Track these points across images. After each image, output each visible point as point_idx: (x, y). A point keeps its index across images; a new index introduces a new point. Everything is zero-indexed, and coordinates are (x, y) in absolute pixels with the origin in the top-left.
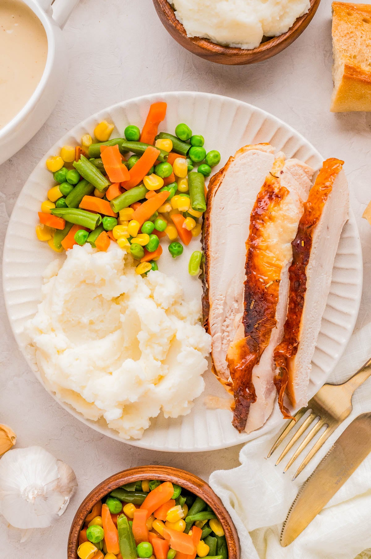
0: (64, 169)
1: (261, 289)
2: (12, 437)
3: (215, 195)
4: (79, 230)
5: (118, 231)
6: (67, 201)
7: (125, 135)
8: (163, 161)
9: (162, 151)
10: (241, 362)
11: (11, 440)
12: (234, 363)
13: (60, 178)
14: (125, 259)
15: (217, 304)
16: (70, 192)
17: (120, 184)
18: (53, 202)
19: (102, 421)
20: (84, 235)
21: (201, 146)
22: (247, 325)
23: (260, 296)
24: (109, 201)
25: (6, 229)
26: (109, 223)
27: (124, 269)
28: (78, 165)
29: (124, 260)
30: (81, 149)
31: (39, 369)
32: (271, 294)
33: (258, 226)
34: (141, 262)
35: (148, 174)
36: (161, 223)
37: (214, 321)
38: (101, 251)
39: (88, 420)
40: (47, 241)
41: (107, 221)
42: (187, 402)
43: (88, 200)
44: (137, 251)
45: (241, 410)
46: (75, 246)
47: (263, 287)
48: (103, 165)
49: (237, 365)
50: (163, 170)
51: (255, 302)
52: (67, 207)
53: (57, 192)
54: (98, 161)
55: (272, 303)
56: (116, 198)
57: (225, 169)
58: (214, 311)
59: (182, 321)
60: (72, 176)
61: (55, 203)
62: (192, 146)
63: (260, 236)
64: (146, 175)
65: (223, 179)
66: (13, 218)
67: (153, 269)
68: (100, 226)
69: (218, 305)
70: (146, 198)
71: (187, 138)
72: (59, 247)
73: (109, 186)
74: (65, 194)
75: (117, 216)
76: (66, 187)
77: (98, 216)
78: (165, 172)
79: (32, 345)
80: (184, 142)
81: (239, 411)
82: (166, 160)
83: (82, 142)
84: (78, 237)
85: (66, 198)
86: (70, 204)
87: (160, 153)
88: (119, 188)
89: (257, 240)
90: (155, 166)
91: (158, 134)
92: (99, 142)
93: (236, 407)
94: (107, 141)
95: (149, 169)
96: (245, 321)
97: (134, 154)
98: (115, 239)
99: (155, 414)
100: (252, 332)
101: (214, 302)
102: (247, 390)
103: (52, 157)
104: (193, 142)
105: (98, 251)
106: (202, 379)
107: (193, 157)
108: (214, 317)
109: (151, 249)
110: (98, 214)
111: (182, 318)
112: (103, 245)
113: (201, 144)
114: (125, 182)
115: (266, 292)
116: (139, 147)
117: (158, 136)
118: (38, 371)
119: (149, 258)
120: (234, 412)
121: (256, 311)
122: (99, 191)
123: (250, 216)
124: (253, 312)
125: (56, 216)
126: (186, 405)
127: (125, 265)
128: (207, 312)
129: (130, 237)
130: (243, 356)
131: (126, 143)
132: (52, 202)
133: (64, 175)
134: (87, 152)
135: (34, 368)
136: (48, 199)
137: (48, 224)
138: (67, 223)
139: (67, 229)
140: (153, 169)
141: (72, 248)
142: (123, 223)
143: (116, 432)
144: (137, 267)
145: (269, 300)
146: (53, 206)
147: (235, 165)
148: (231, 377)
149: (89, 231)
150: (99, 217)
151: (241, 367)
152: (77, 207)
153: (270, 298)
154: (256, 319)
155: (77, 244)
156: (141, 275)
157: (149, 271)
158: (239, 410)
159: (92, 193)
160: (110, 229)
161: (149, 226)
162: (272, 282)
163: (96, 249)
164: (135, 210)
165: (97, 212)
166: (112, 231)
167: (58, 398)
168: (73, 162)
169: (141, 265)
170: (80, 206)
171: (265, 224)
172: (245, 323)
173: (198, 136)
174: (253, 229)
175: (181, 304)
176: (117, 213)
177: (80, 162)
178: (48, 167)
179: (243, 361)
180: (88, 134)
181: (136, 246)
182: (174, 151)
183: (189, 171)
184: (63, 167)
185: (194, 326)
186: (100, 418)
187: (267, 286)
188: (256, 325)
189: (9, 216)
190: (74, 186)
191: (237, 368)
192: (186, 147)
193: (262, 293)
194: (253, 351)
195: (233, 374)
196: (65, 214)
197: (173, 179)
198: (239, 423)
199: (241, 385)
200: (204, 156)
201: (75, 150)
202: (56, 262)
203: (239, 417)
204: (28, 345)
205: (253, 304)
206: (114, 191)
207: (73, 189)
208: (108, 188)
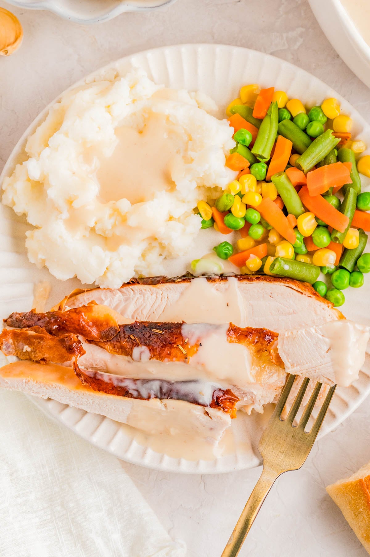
0: (325, 119)
1: (176, 340)
2: (7, 51)
3: (286, 286)
4: (252, 135)
5: (249, 181)
6: (287, 121)
7: (364, 193)
8: (332, 236)
9: (344, 235)
10: (89, 320)
11: (4, 50)
12: (88, 312)
13: (314, 113)
14: (216, 188)
15: (157, 293)
16: (298, 126)
17: (305, 185)
18: (286, 106)
19: (24, 157)
20: (246, 140)
21: (350, 284)
22: (133, 327)
23: (168, 340)
24: (285, 171)
25: (256, 50)
26: (259, 170)
27: (204, 186)
28: (329, 135)
29: (214, 187)
30: (348, 139)
31: (88, 84)
32: (170, 352)
33: (250, 338)
34: (213, 208)
35: (317, 219)
36: (258, 232)
37: (137, 290)
38: (226, 160)
39: (26, 141)
40: (239, 98)
41: (261, 168)
42: (44, 257)
43: (287, 146)
44: (225, 202)
45: (32, 319)
46: (232, 129)
47: (178, 343)
48: (328, 164)
49: (85, 316)
50: (321, 236)
51: (161, 334)
52: (279, 121)
53: (298, 111)
54: (333, 159)
55: (160, 354)
56: (288, 178)
57: (318, 297)
58: (148, 290)
59: (141, 255)
60: (315, 128)
61: (285, 107)
62: (350, 273)
63: (238, 339)
64: (315, 216)
65: (307, 295)
66: (268, 58)
67: (204, 222)
68: (256, 160)
69: (155, 294)
70: (289, 215)
71: (359, 266)
72: (233, 111)
73: (303, 171)
74: (295, 119)
75: (267, 180)
76: (303, 120)
77: (268, 158)
78: (319, 238)
79: (117, 76)
80: (356, 263)
81: (30, 317)
82: (333, 240)
83: (358, 141)
84: (243, 132)
85: (290, 121)
86: (283, 125)
87: (341, 233)
88: (300, 183)
89: (234, 336)
90: (326, 227)
91: (366, 233)
92: (357, 162)
93: (35, 314)
94: (358, 172)
95: (324, 219)
96: (138, 325)
97: (342, 202)
98: (241, 176)
99: (31, 220)
100: (124, 332)
101: (160, 289)
102: (56, 326)
103: (339, 105)
104: (355, 274)
105: (226, 157)
106: (71, 277)
107: (337, 273)
108: (141, 291)
109: (228, 219)
110: (270, 157)
111: (143, 256)
112: (233, 162)
113: (352, 283)
114: (307, 190)
115: (173, 346)
116: (348, 208)
117: (364, 233)
118: (86, 83)
119: (217, 218)
120: (30, 312)
121: (150, 336)
122: (298, 159)
123: (262, 328)
124: (149, 333)
125: (268, 108)
126: (41, 256)
127: (209, 189)
128: (148, 283)
129: (242, 194)
130: (97, 323)
131: (355, 193)
132: (287, 103)
133: (317, 119)
134: (345, 147)
135: (89, 78)
136: (289, 100)
137: (259, 98)
138: (260, 120)
139: (253, 121)
140: (323, 224)
141: (231, 125)
142: (259, 186)
143: (11, 173)
144: (207, 203)
145: (164, 350)
146: (281, 105)
147: (324, 309)
148: (71, 310)
149: (250, 147)
150: (266, 159)
151: (84, 321)
152: (279, 133)
153: (166, 351)
154: (141, 336)
155: (235, 132)
156: (197, 207)
157: (201, 216)
158: (33, 318)
159: (295, 151)
160: (252, 170)
161: (255, 217)
162: (184, 352)
163: (229, 154)
164: (274, 201)
165: (272, 157)
166: (250, 173)
167: (54, 105)
168: (332, 128)
169: (209, 207)
170: (280, 137)
171: (253, 344)
172: (136, 325)
173: (362, 280)
174: (247, 332)
175: (161, 255)
176: (271, 180)
177: (332, 137)
178: (327, 100)
179: (91, 323)
180: (366, 148)
181: (231, 201)
182: (345, 251)
183: (321, 268)
184: (328, 119)
185: (134, 270)
186: (28, 155)
187: (181, 347)
188: (134, 336)
189: (272, 54)
190: (305, 131)
191: (82, 315)
192: (349, 265)
193: (172, 342)
194: (102, 335)
195: (75, 311)
196: (270, 118)
197: (311, 249)
198: (16, 318)
199: (62, 320)
200: (338, 287)
201: (347, 133)
202: (215, 108)
203: (24, 318)
204: (117, 73)
205: (158, 332)
206: (296, 176)
207: (301, 129)
208: (301, 170)
